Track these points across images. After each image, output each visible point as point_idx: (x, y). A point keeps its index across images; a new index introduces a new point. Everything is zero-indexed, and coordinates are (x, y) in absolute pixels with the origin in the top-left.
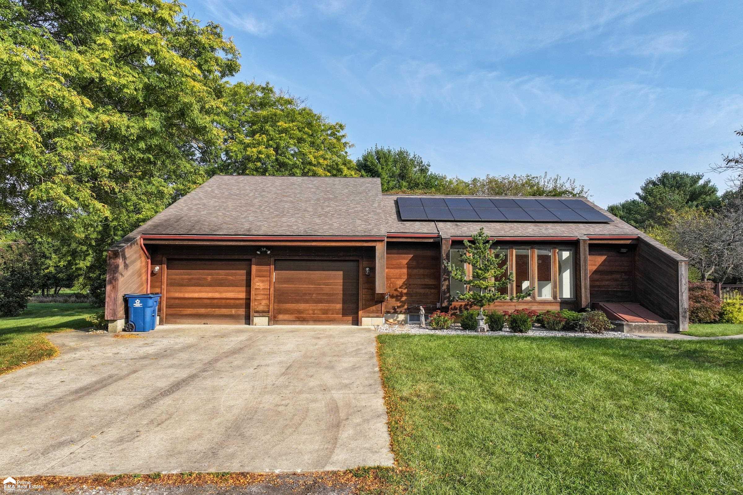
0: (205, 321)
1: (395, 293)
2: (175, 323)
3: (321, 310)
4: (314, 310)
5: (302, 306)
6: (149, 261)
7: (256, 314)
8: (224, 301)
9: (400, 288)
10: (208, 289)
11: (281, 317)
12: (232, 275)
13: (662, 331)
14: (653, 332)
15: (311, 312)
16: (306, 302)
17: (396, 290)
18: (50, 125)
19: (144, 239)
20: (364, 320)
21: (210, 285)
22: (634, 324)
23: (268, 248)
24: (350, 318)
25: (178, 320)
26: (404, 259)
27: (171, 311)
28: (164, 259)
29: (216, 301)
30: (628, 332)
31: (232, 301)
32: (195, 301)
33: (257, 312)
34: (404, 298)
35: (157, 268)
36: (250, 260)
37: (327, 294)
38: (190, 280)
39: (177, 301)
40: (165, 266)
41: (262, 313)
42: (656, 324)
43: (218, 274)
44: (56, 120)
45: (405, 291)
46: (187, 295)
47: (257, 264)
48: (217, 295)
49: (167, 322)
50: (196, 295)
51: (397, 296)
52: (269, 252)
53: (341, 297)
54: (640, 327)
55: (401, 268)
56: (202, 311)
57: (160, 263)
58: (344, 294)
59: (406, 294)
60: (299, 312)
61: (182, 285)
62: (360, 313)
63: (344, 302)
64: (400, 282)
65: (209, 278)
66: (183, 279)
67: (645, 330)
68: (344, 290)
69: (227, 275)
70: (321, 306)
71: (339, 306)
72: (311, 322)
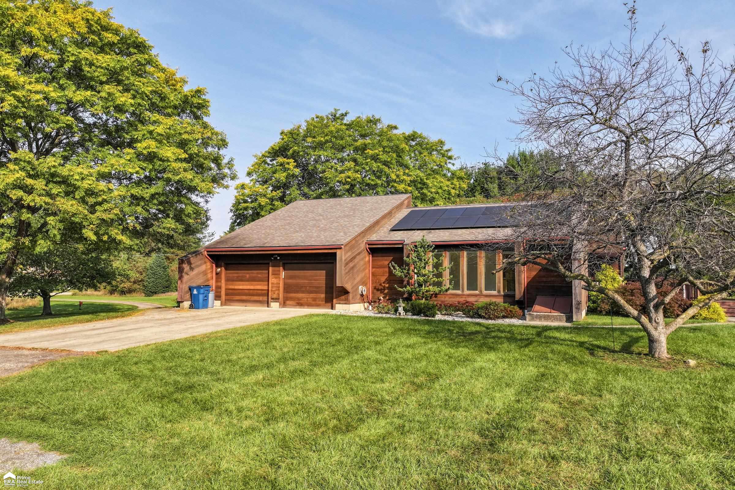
0: (244, 304)
1: (380, 287)
2: (230, 305)
3: (312, 298)
4: (307, 298)
5: (300, 295)
6: (214, 265)
7: (272, 300)
8: (256, 291)
9: (384, 283)
10: (247, 283)
11: (288, 302)
12: (260, 274)
13: (560, 320)
14: (552, 321)
15: (306, 300)
16: (303, 292)
17: (381, 285)
18: (91, 200)
19: (207, 251)
20: (337, 306)
21: (248, 281)
22: (535, 313)
23: (279, 255)
24: (330, 304)
25: (232, 304)
26: (386, 260)
27: (228, 297)
28: (223, 264)
29: (251, 291)
30: (530, 320)
31: (260, 291)
32: (240, 291)
33: (272, 299)
34: (386, 291)
35: (219, 270)
36: (269, 264)
37: (315, 287)
38: (238, 277)
39: (231, 291)
40: (223, 268)
41: (276, 300)
42: (556, 314)
43: (253, 273)
44: (95, 198)
45: (387, 285)
46: (236, 287)
47: (272, 267)
48: (252, 287)
49: (225, 305)
50: (241, 287)
51: (381, 289)
52: (278, 258)
53: (324, 289)
54: (541, 317)
55: (384, 267)
56: (244, 298)
57: (221, 267)
58: (326, 287)
59: (388, 288)
60: (299, 299)
61: (233, 281)
62: (335, 301)
63: (326, 293)
64: (383, 279)
65: (248, 276)
66: (234, 277)
67: (545, 319)
68: (326, 284)
69: (258, 274)
70: (312, 295)
71: (323, 296)
72: (306, 307)
